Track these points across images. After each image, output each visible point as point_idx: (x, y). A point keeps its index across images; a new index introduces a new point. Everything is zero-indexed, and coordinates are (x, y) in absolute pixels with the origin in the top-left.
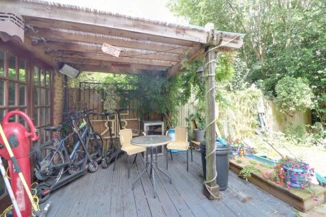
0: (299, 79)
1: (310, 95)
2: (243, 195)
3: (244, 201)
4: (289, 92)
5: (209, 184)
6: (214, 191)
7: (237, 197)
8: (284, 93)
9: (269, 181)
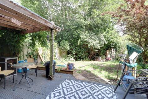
0: (67, 41)
1: (69, 46)
2: (60, 76)
3: (60, 77)
4: (64, 45)
5: (51, 75)
6: (53, 77)
7: (58, 77)
8: (63, 45)
9: (65, 70)
